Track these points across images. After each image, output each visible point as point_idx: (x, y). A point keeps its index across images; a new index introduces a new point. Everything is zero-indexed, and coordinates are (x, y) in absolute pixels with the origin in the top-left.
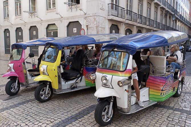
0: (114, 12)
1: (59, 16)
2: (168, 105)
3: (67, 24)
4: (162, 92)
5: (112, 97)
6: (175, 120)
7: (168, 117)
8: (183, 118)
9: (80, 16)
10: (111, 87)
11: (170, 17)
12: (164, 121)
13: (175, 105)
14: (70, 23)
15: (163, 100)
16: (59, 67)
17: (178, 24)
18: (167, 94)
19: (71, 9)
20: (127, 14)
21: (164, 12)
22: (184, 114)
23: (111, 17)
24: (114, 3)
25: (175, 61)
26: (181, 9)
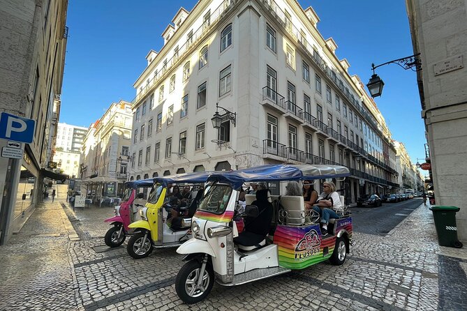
0: (272, 149)
1: (207, 157)
2: (315, 277)
3: (214, 165)
4: (298, 253)
5: (206, 255)
6: (313, 306)
7: (304, 298)
8: (330, 302)
9: (230, 155)
10: (204, 238)
11: (354, 158)
12: (294, 305)
13: (327, 277)
14: (219, 163)
15: (301, 266)
16: (161, 210)
17: (367, 165)
18: (311, 258)
19: (220, 147)
20: (291, 152)
21: (344, 151)
22: (336, 295)
23: (267, 156)
24: (272, 139)
25: (329, 207)
26: (369, 148)
